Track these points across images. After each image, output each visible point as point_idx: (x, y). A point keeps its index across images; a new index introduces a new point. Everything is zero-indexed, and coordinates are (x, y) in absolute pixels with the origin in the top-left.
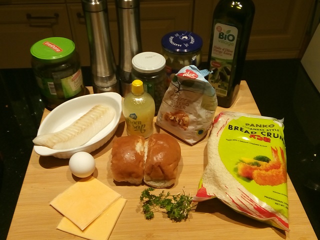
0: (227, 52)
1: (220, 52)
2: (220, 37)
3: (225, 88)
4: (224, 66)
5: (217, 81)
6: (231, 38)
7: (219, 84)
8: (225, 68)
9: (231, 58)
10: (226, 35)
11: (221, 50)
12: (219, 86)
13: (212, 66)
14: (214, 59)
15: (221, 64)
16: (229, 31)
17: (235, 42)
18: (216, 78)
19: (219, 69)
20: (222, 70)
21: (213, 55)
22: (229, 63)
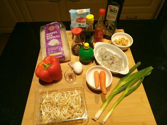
0: (113, 17)
1: (110, 18)
2: (110, 11)
3: (111, 32)
4: (111, 23)
5: (108, 30)
6: (115, 11)
7: (109, 31)
8: (112, 25)
9: (115, 20)
10: (113, 10)
11: (111, 17)
12: (109, 32)
13: (106, 23)
14: (107, 21)
15: (110, 23)
16: (115, 8)
17: (117, 13)
18: (108, 29)
19: (109, 25)
20: (110, 25)
21: (107, 19)
22: (113, 22)
